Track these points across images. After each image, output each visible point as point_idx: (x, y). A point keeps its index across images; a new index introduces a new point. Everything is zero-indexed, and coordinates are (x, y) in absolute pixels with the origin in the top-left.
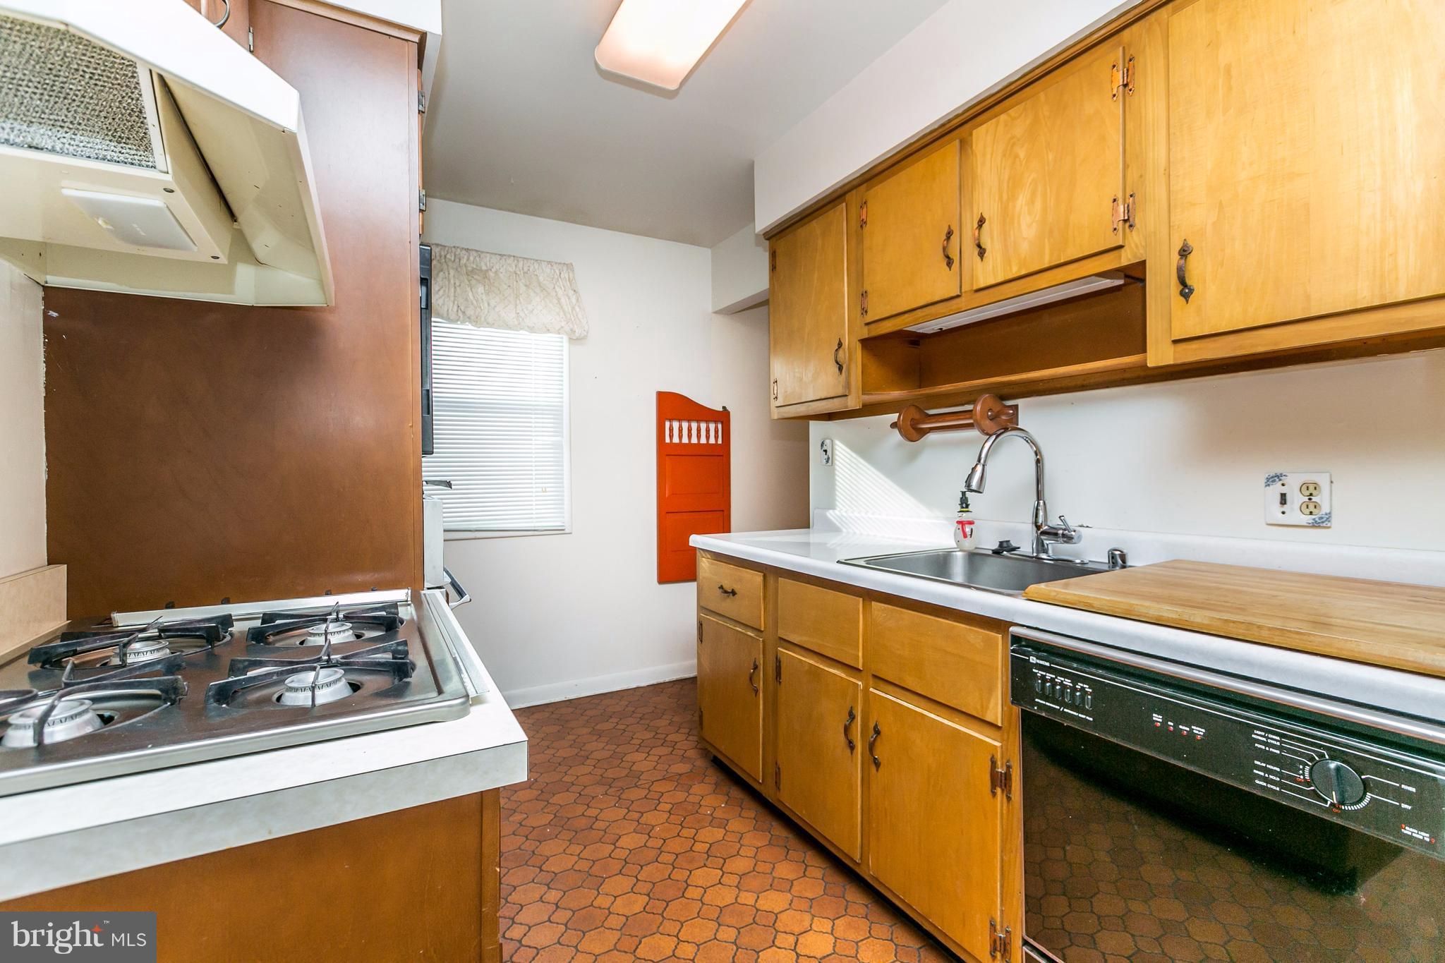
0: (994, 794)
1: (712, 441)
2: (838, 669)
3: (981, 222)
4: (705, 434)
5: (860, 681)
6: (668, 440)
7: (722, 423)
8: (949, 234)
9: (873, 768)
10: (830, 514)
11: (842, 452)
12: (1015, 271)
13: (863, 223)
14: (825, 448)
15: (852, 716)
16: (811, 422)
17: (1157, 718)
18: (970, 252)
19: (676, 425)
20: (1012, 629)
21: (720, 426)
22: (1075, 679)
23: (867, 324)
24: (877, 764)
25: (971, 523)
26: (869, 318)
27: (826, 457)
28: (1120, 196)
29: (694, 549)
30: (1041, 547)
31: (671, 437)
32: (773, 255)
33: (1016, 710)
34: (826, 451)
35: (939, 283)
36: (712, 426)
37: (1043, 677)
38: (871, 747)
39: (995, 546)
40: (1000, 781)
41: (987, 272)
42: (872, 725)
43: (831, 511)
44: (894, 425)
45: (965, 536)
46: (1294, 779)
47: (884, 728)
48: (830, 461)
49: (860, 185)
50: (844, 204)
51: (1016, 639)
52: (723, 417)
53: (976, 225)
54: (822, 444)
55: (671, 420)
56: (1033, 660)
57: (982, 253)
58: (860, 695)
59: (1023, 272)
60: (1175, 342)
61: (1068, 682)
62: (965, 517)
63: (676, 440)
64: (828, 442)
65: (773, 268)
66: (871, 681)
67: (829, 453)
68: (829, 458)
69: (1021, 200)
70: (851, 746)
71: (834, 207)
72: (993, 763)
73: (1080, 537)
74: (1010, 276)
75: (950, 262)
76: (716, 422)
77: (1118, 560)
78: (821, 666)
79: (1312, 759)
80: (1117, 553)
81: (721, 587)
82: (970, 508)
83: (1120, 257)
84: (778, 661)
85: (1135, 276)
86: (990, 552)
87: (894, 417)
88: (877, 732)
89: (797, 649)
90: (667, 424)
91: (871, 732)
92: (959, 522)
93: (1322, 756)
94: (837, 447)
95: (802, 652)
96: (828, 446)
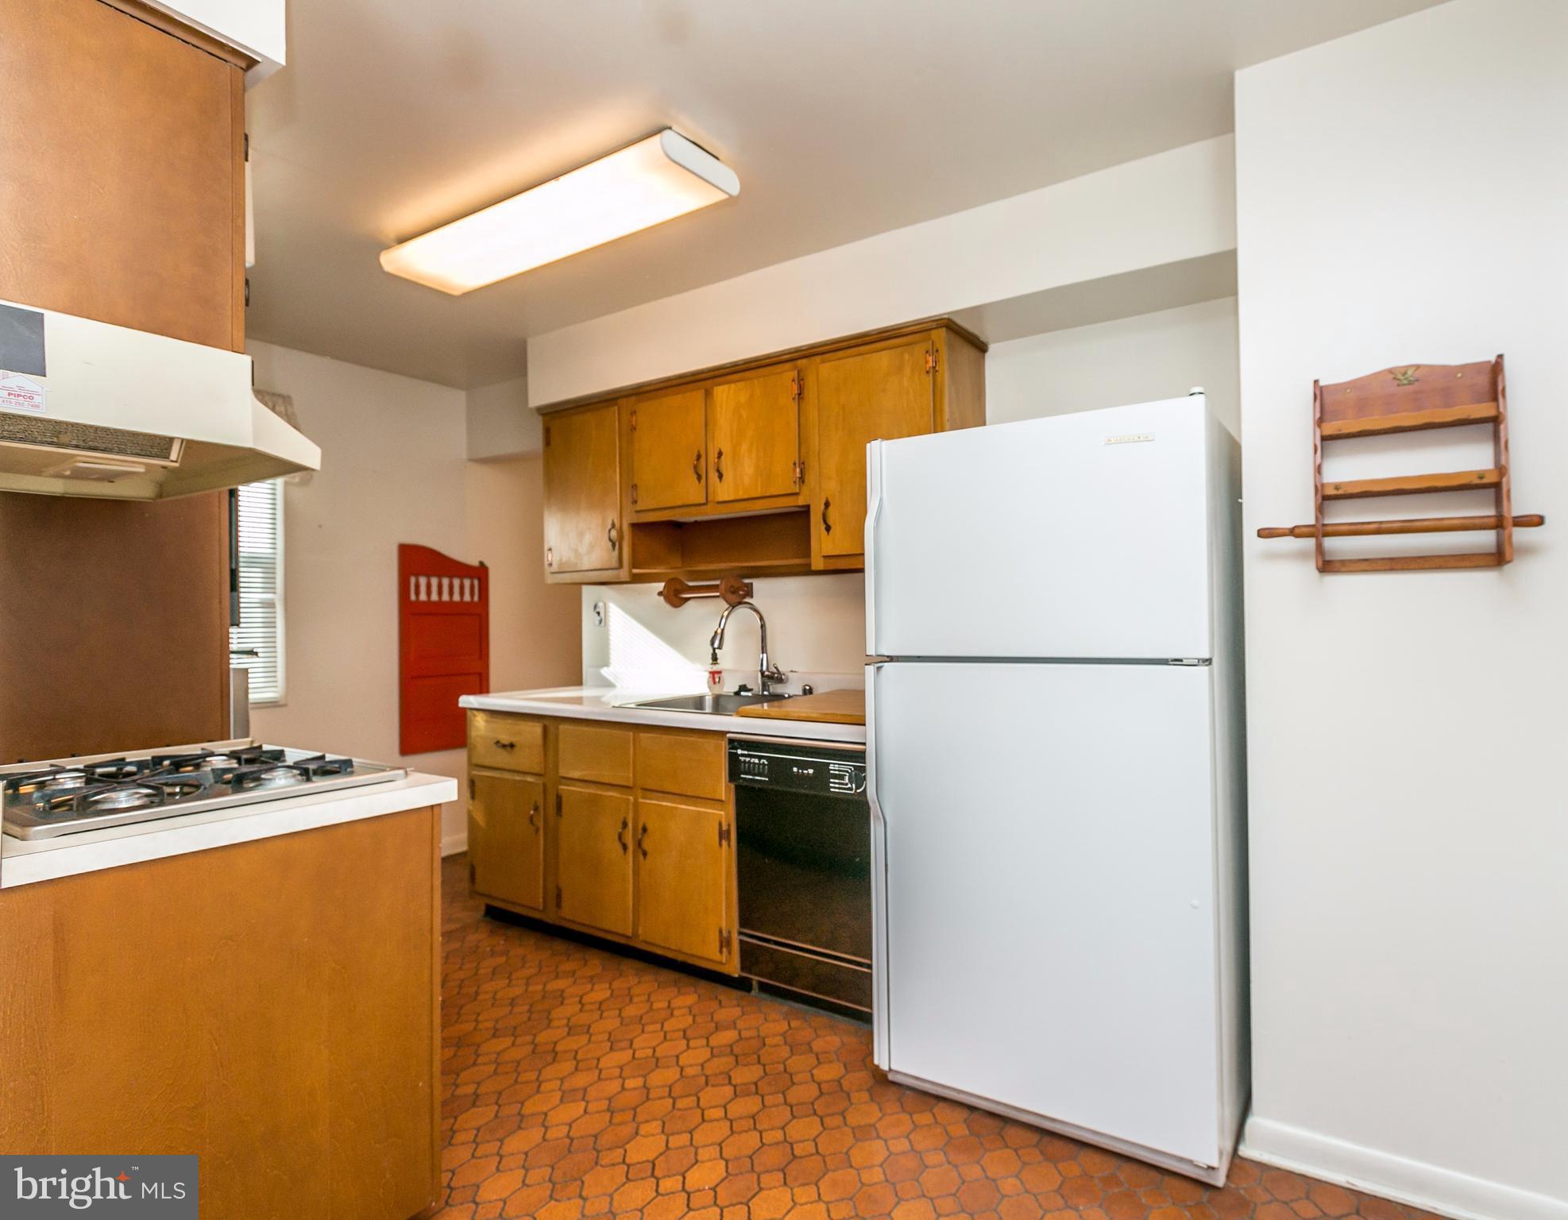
0: (721, 845)
1: (467, 598)
2: (612, 791)
3: (720, 454)
4: (459, 591)
5: (631, 795)
6: (413, 597)
7: (479, 579)
8: (699, 457)
9: (641, 857)
10: (604, 671)
11: (617, 616)
12: (741, 495)
13: (633, 429)
14: (598, 610)
15: (625, 825)
16: (585, 589)
17: (795, 769)
18: (713, 475)
19: (423, 581)
20: (728, 735)
21: (476, 582)
22: (760, 758)
23: (638, 512)
24: (645, 854)
25: (720, 672)
26: (639, 507)
27: (598, 618)
28: (797, 462)
29: (464, 710)
30: (765, 686)
31: (417, 593)
32: (547, 431)
33: (732, 786)
34: (599, 613)
35: (691, 492)
36: (467, 582)
37: (745, 761)
38: (639, 844)
39: (737, 689)
40: (723, 835)
41: (724, 491)
42: (640, 826)
43: (605, 669)
44: (660, 594)
45: (715, 683)
46: (843, 784)
47: (650, 826)
48: (603, 623)
49: (632, 395)
50: (616, 408)
51: (731, 741)
52: (480, 573)
53: (716, 456)
54: (595, 607)
55: (417, 575)
56: (740, 752)
57: (721, 476)
58: (631, 807)
59: (746, 497)
60: (825, 557)
61: (757, 761)
62: (716, 668)
63: (423, 597)
64: (601, 604)
65: (547, 442)
66: (640, 793)
67: (602, 614)
68: (601, 620)
69: (744, 447)
70: (625, 847)
71: (608, 407)
72: (720, 824)
73: (787, 679)
74: (738, 498)
75: (699, 478)
76: (471, 577)
77: (808, 691)
78: (599, 792)
79: (847, 772)
80: (808, 688)
81: (498, 742)
82: (719, 661)
83: (797, 499)
84: (559, 799)
85: (804, 512)
86: (732, 694)
87: (660, 586)
88: (645, 830)
89: (578, 784)
90: (413, 580)
91: (640, 831)
92: (710, 673)
93: (851, 769)
94: (611, 610)
95: (581, 784)
96: (601, 609)
